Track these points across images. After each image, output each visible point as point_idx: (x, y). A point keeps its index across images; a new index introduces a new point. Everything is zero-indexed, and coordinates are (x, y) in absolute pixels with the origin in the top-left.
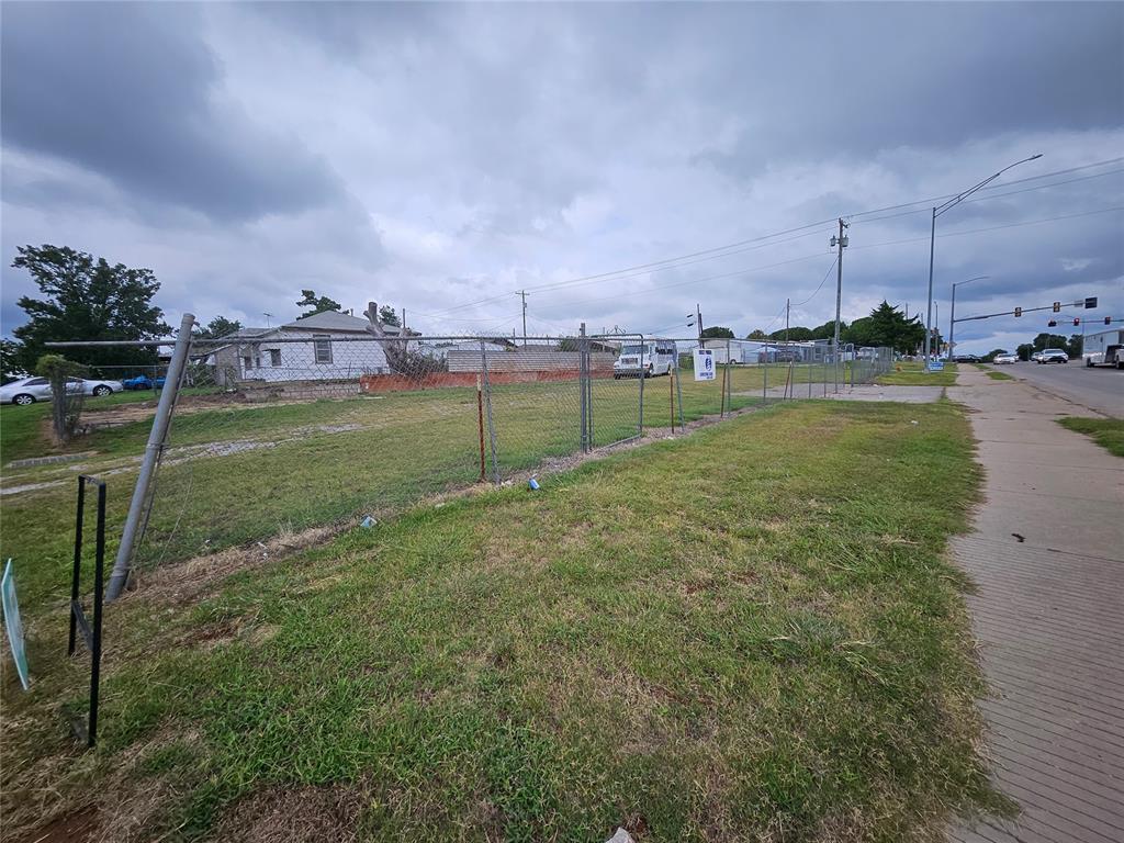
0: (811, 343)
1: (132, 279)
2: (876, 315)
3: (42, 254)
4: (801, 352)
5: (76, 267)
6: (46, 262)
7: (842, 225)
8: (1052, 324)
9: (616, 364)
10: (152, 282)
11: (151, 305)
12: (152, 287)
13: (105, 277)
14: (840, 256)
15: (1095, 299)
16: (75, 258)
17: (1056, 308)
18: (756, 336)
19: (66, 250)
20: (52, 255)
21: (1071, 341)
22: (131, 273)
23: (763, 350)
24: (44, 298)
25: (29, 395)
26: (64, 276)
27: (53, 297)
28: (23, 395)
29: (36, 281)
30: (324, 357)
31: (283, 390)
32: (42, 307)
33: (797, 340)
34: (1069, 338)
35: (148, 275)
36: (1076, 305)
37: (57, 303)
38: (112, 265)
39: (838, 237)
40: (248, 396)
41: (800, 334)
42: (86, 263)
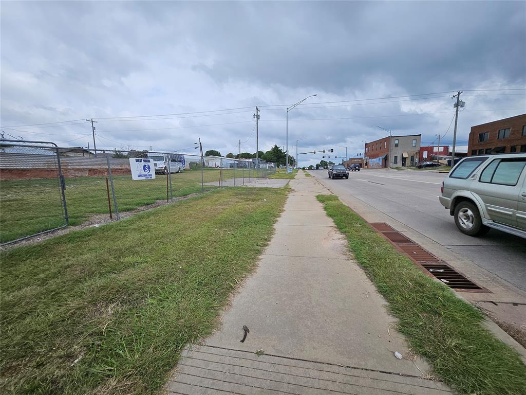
0: (251, 160)
2: (273, 149)
4: (247, 164)
7: (257, 110)
8: (323, 157)
14: (257, 123)
15: (333, 149)
17: (324, 152)
18: (230, 156)
23: (233, 162)
33: (246, 158)
36: (329, 151)
39: (256, 114)
41: (247, 156)
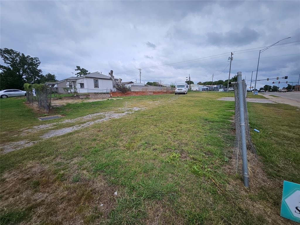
0: (215, 86)
1: (32, 61)
3: (4, 51)
5: (15, 56)
6: (5, 53)
7: (232, 54)
9: (176, 90)
10: (38, 62)
11: (38, 68)
12: (38, 63)
13: (24, 59)
15: (287, 77)
16: (14, 53)
17: (277, 78)
18: (200, 83)
19: (11, 50)
20: (7, 51)
21: (273, 87)
22: (32, 58)
23: (205, 87)
24: (6, 65)
25: (6, 95)
26: (11, 58)
27: (9, 65)
28: (4, 95)
29: (3, 59)
30: (96, 86)
31: (89, 96)
32: (5, 68)
34: (272, 86)
35: (37, 59)
36: (282, 78)
37: (10, 67)
38: (26, 56)
40: (80, 97)
42: (18, 54)
